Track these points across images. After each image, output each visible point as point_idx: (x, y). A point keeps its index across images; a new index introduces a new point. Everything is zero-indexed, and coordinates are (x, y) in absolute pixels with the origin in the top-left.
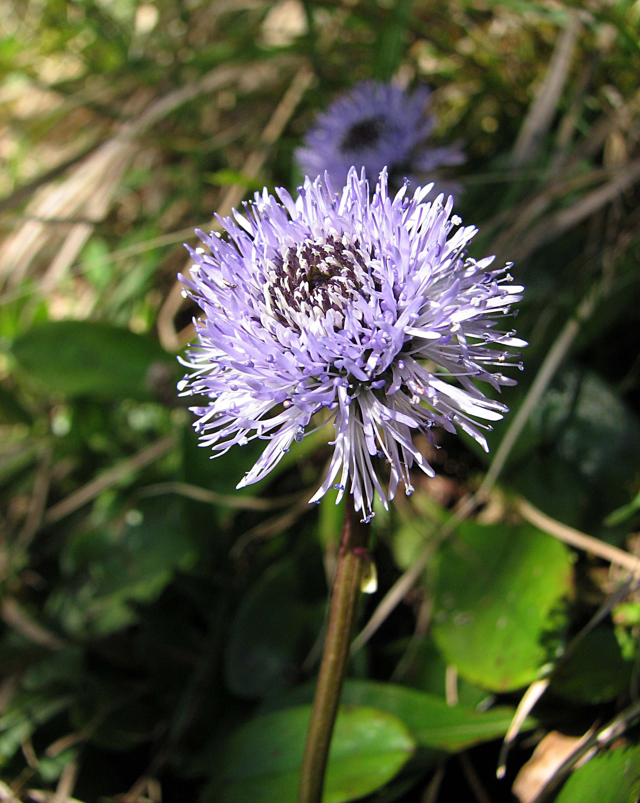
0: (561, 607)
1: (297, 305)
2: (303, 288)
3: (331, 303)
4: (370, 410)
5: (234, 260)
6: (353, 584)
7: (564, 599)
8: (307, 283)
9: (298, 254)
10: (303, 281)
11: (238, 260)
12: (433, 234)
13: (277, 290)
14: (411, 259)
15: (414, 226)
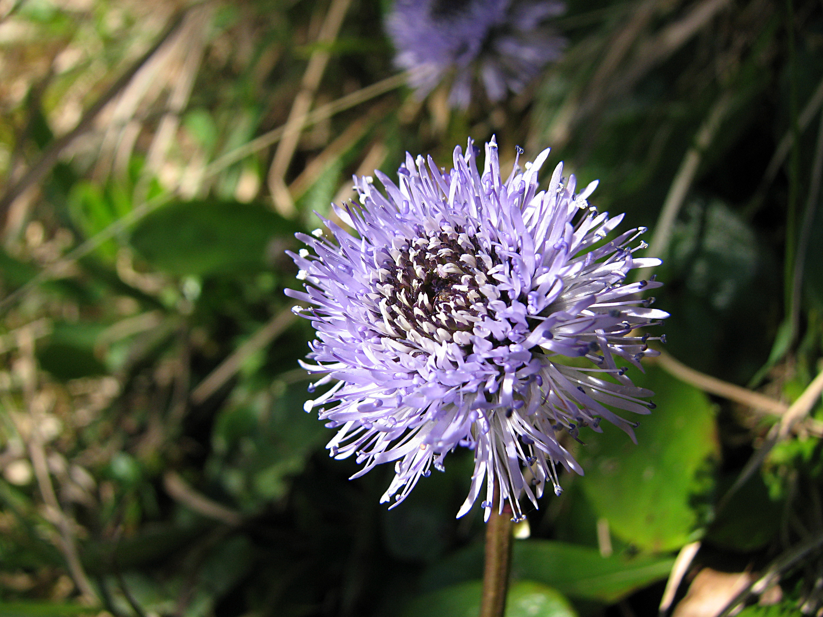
0: (707, 468)
1: (419, 325)
2: (423, 302)
3: (456, 323)
4: (510, 421)
5: (343, 272)
6: (506, 533)
7: (709, 459)
8: (426, 295)
9: (411, 259)
10: (421, 293)
11: (347, 271)
12: (556, 224)
13: (395, 308)
14: (536, 254)
15: (535, 213)
